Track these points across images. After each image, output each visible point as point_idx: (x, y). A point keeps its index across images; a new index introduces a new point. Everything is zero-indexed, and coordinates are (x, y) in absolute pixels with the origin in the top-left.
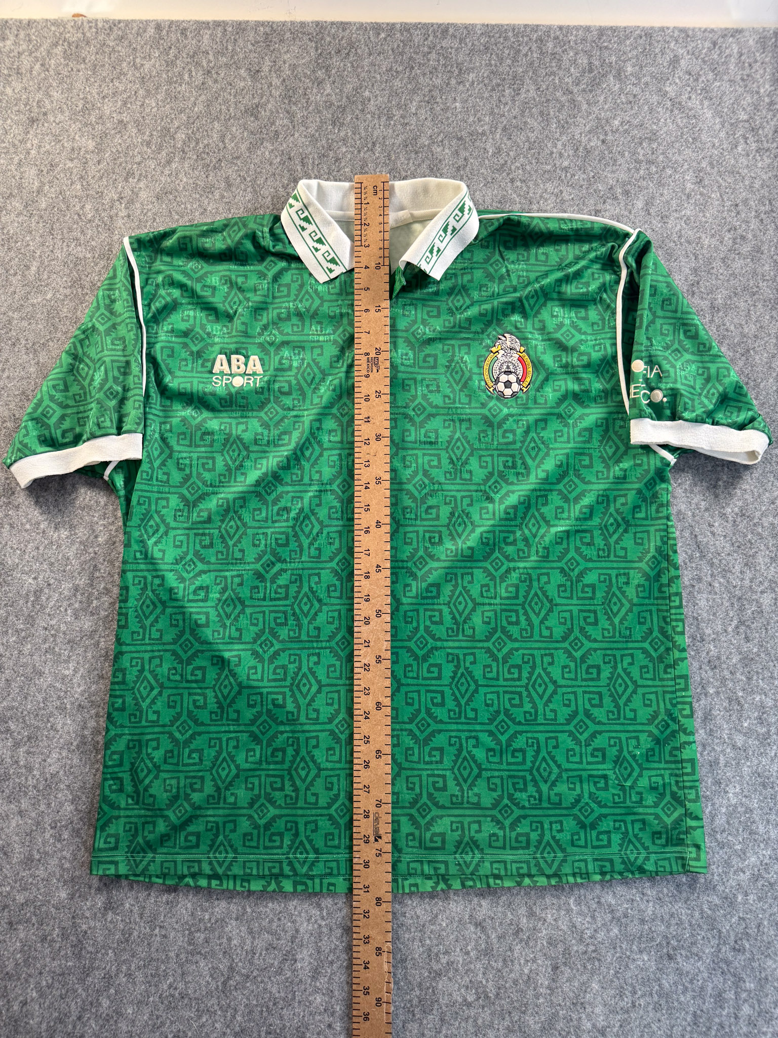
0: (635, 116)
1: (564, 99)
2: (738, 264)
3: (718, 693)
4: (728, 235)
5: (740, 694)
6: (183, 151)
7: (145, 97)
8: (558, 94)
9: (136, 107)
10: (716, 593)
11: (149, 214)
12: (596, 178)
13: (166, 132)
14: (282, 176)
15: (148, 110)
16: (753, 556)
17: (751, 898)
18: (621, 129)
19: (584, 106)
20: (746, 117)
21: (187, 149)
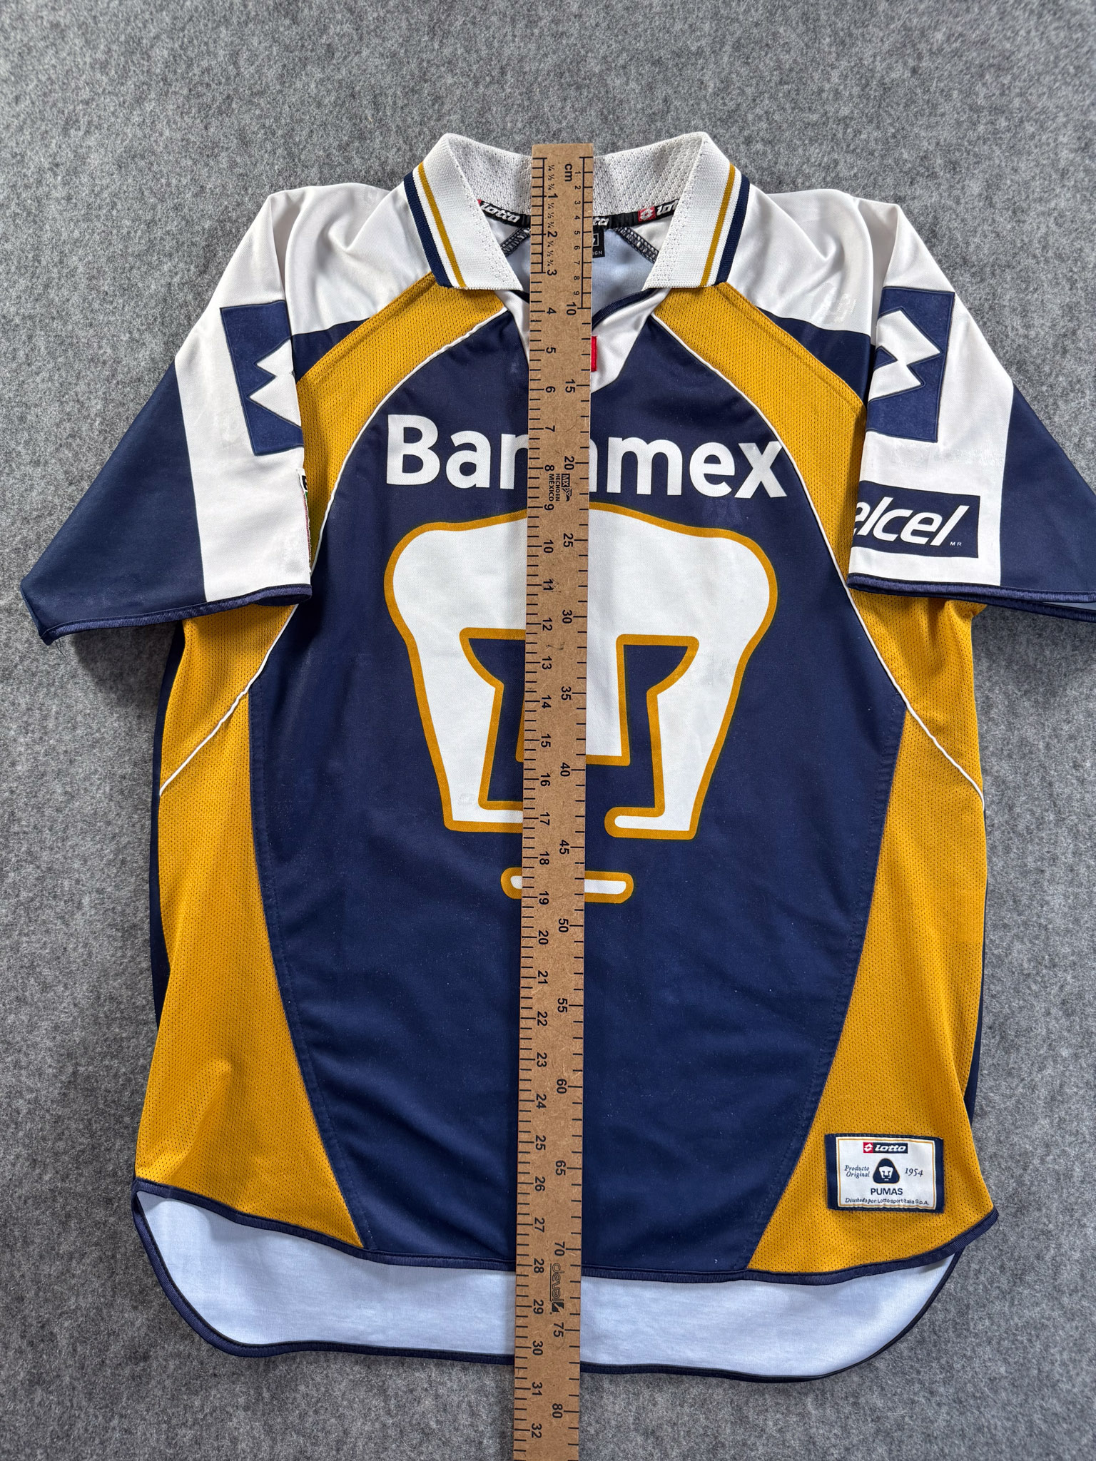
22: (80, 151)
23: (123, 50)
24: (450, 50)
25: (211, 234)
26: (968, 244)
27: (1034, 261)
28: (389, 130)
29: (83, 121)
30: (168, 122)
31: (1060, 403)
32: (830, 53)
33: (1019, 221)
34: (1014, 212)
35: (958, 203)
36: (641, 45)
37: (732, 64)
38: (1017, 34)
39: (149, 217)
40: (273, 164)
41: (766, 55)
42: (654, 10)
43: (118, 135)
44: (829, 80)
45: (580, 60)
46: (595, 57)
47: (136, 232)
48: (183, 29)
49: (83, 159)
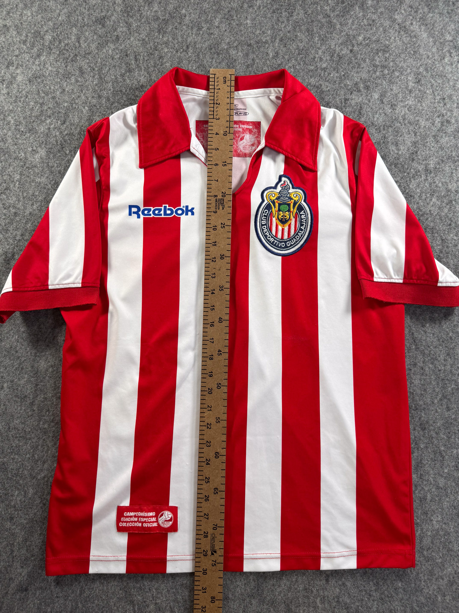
0: (374, 34)
1: (324, 20)
2: (444, 140)
3: (427, 447)
4: (438, 120)
5: (443, 448)
6: (50, 48)
7: (23, 9)
8: (319, 17)
9: (17, 16)
10: (427, 375)
11: (24, 92)
12: (346, 76)
13: (37, 34)
14: (120, 68)
15: (25, 18)
16: (454, 348)
17: (448, 598)
18: (364, 43)
19: (338, 26)
20: (451, 38)
21: (52, 47)
22: (14, 75)
23: (33, 36)
24: (167, 38)
25: (68, 109)
26: (374, 117)
27: (400, 125)
28: (141, 69)
29: (15, 63)
30: (51, 64)
31: (412, 179)
32: (318, 43)
33: (393, 109)
34: (392, 106)
35: (369, 102)
36: (243, 39)
37: (279, 47)
38: (390, 38)
39: (41, 101)
40: (93, 82)
41: (293, 43)
42: (248, 25)
43: (30, 69)
44: (318, 54)
45: (218, 44)
46: (225, 43)
47: (36, 107)
48: (57, 28)
49: (15, 78)
